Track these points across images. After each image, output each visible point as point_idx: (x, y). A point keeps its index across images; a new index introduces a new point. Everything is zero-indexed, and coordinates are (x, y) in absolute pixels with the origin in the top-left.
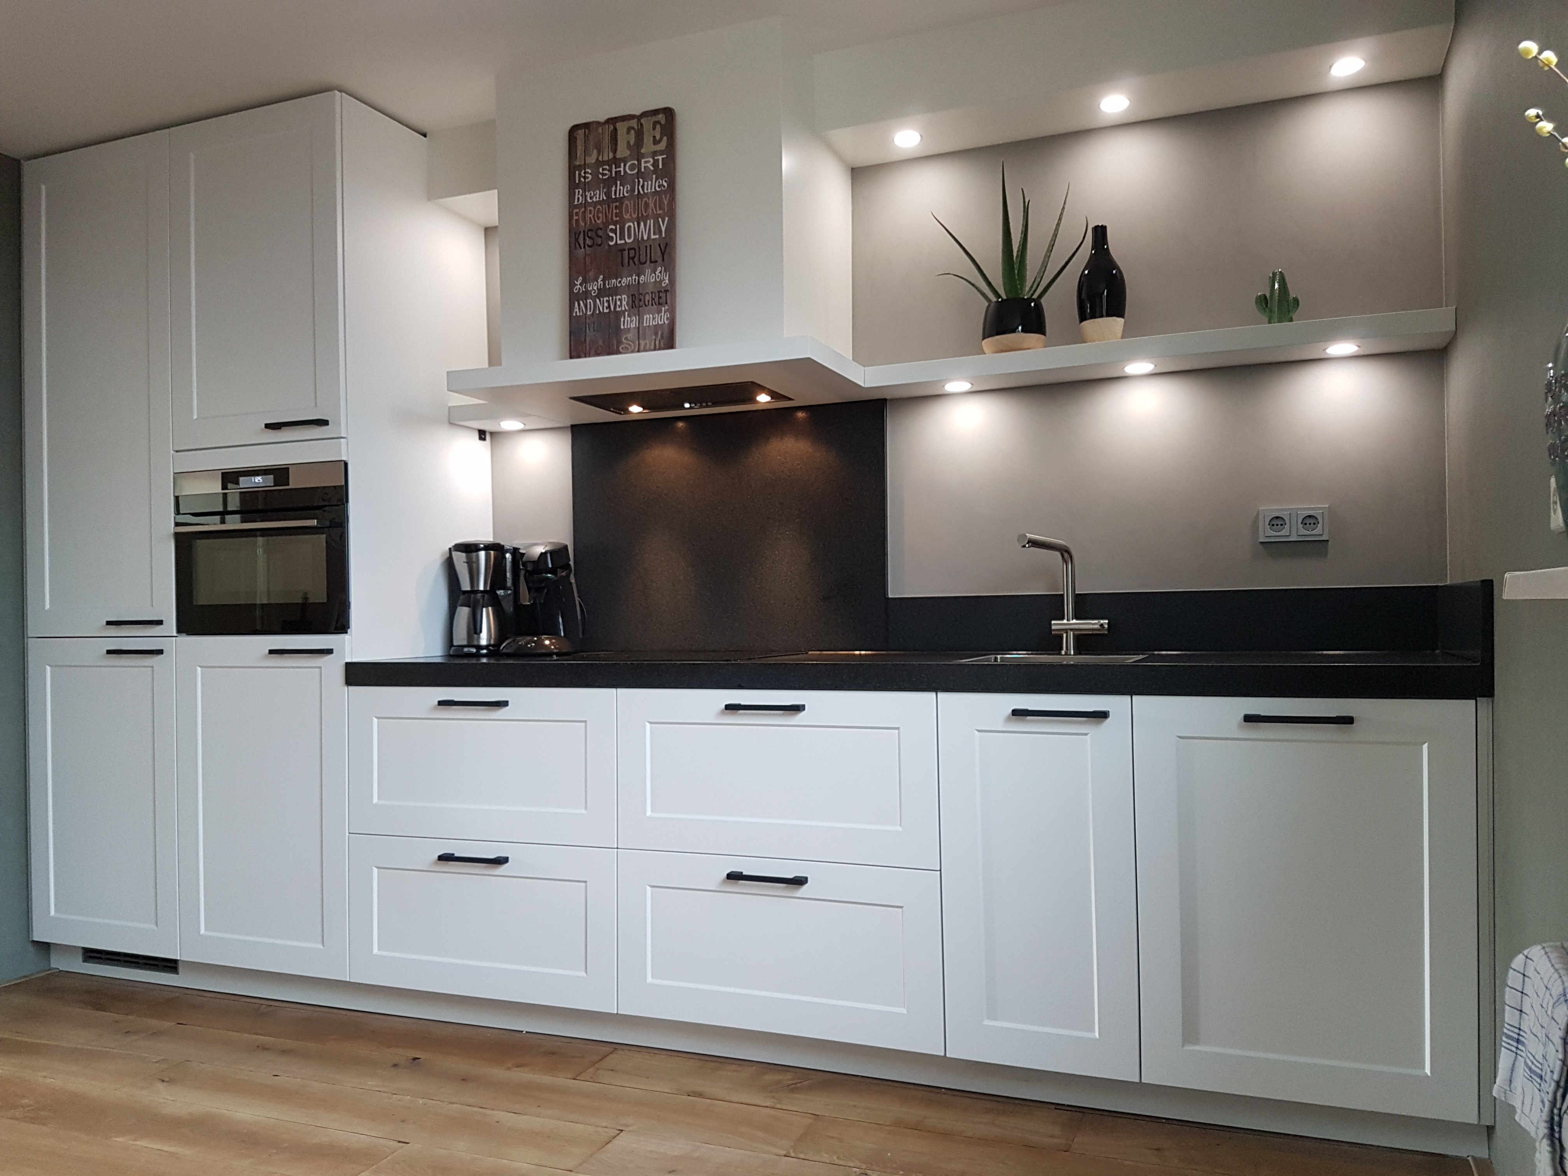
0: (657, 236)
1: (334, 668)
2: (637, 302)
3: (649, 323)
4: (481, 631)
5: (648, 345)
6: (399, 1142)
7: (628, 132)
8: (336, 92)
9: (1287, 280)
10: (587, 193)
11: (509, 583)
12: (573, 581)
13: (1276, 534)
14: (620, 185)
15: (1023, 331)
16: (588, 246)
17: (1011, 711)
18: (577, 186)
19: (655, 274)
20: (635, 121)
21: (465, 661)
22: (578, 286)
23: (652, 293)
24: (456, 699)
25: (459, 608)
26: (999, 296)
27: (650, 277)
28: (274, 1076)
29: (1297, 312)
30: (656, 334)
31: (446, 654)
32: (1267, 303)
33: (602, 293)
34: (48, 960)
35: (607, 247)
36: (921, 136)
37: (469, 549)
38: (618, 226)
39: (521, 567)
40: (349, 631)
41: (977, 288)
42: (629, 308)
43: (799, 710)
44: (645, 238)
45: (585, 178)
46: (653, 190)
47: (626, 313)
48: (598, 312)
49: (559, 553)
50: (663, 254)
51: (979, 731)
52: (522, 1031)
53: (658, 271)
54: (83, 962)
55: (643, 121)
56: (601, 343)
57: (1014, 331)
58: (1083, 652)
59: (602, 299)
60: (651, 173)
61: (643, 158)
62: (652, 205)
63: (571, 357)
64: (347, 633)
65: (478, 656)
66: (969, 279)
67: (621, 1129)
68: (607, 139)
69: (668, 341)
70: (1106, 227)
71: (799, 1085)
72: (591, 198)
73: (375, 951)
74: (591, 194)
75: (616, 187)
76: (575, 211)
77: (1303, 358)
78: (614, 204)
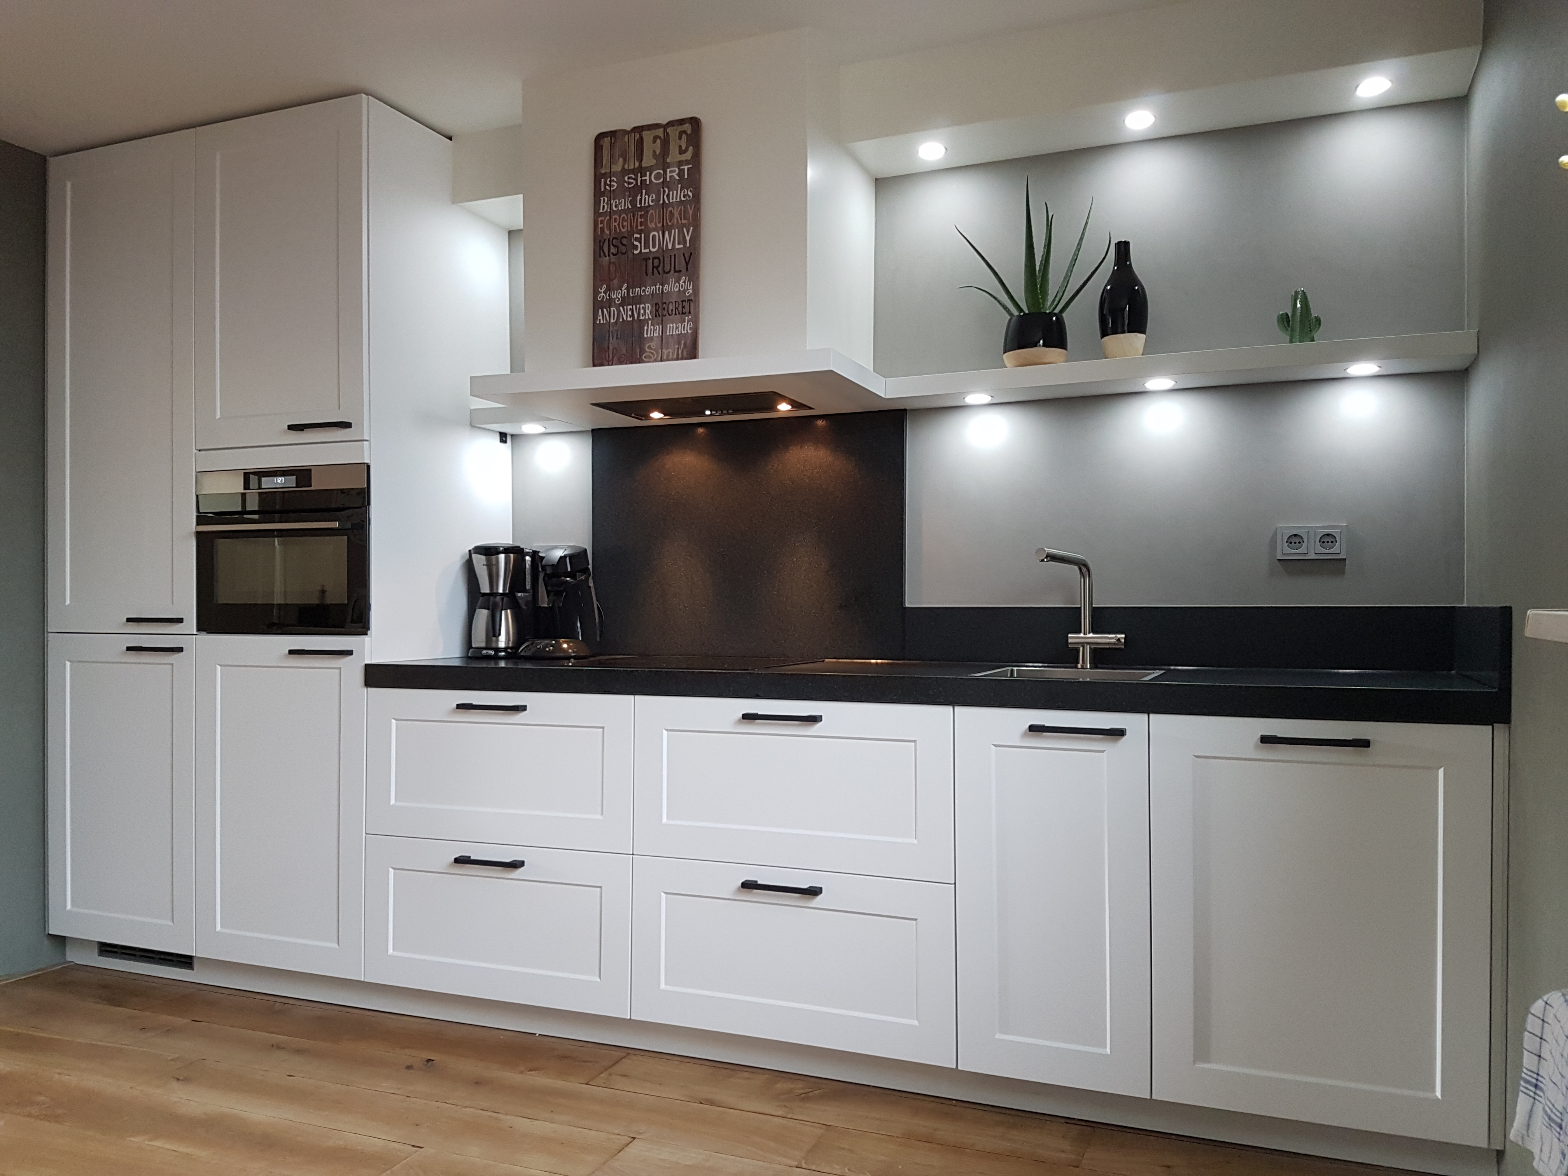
0: (681, 246)
1: (353, 670)
2: (660, 311)
3: (673, 332)
4: (500, 635)
5: (671, 354)
6: (413, 1146)
7: (654, 142)
8: (363, 95)
9: (1308, 297)
10: (612, 202)
11: (528, 586)
12: (591, 584)
13: (1293, 551)
14: (646, 194)
15: (1044, 345)
16: (612, 253)
17: (1027, 726)
18: (603, 194)
19: (679, 283)
20: (662, 130)
21: (484, 665)
22: (602, 294)
23: (675, 302)
24: (475, 703)
25: (478, 610)
26: (1020, 310)
27: (674, 287)
28: (288, 1076)
29: (1319, 331)
30: (679, 344)
31: (464, 656)
32: (1288, 322)
33: (625, 302)
34: (64, 955)
35: (631, 256)
36: (946, 148)
37: (489, 551)
38: (643, 235)
39: (540, 570)
40: (369, 632)
41: (999, 301)
42: (652, 317)
43: (816, 721)
44: (670, 247)
45: (610, 186)
46: (678, 200)
47: (650, 322)
48: (621, 320)
49: (578, 557)
50: (687, 264)
51: (995, 745)
52: (535, 1034)
53: (682, 281)
54: (99, 956)
55: (669, 130)
56: (624, 351)
57: (1035, 345)
58: (1099, 666)
59: (625, 307)
60: (676, 183)
61: (669, 168)
62: (676, 215)
63: (594, 365)
64: (367, 634)
65: (496, 658)
66: (991, 292)
67: (634, 1137)
68: (632, 148)
69: (692, 353)
70: (1129, 242)
71: (811, 1094)
72: (616, 206)
73: (390, 951)
74: (616, 202)
75: (641, 196)
76: (600, 219)
77: (1322, 377)
78: (640, 213)
